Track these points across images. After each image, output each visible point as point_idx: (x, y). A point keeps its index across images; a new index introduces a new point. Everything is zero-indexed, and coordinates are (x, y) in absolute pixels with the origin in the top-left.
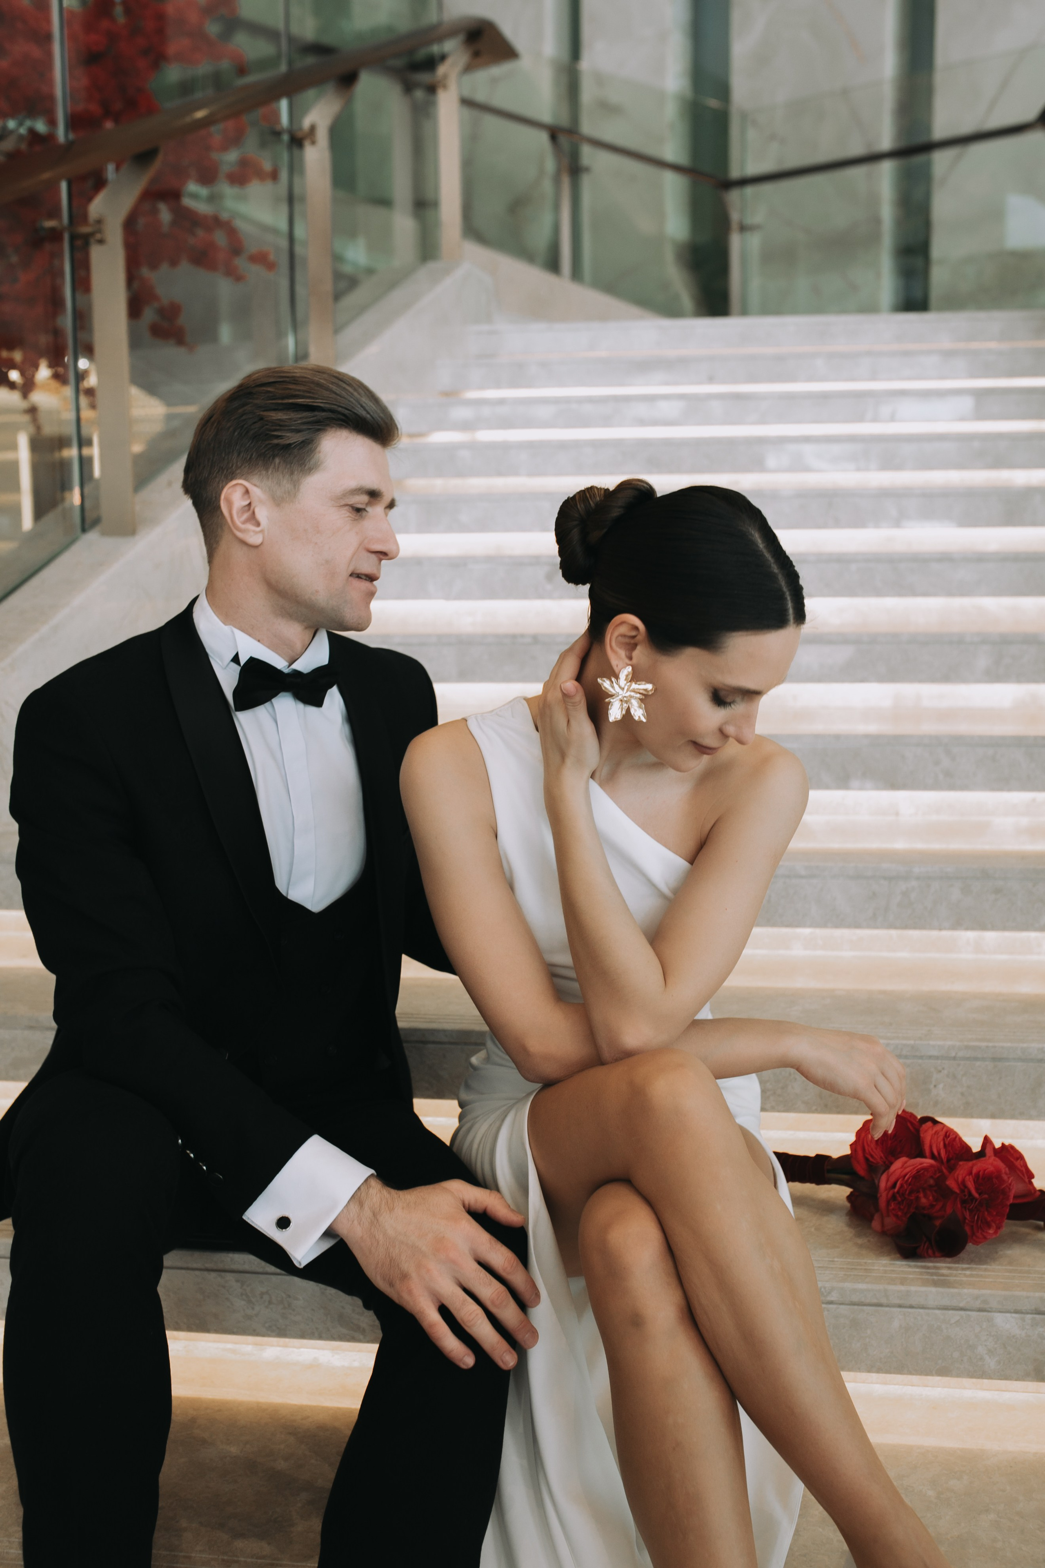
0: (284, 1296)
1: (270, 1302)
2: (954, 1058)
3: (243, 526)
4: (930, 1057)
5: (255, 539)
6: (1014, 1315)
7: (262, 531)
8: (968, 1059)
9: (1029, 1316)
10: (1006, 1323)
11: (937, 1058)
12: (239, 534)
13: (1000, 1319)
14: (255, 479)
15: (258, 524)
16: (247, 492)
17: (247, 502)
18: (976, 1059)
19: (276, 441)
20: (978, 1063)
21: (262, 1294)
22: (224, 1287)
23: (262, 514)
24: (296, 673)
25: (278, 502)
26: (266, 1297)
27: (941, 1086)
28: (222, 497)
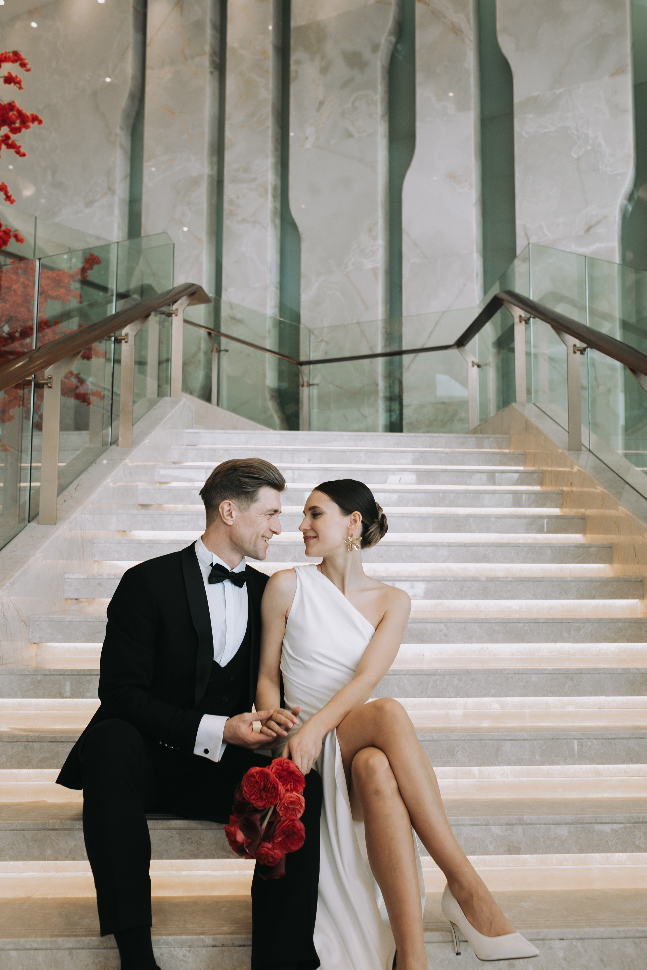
0: (198, 839)
1: (192, 843)
2: (464, 740)
3: (226, 517)
4: (454, 740)
5: (230, 523)
6: (499, 826)
7: (233, 520)
8: (469, 740)
9: (504, 826)
10: (496, 830)
11: (457, 740)
12: (225, 520)
13: (493, 828)
14: (234, 501)
15: (232, 517)
16: (230, 504)
17: (229, 509)
18: (473, 740)
19: (244, 490)
20: (474, 742)
21: (188, 839)
22: (171, 837)
23: (234, 514)
24: (233, 573)
25: (241, 510)
26: (190, 840)
27: (459, 753)
28: (220, 506)
